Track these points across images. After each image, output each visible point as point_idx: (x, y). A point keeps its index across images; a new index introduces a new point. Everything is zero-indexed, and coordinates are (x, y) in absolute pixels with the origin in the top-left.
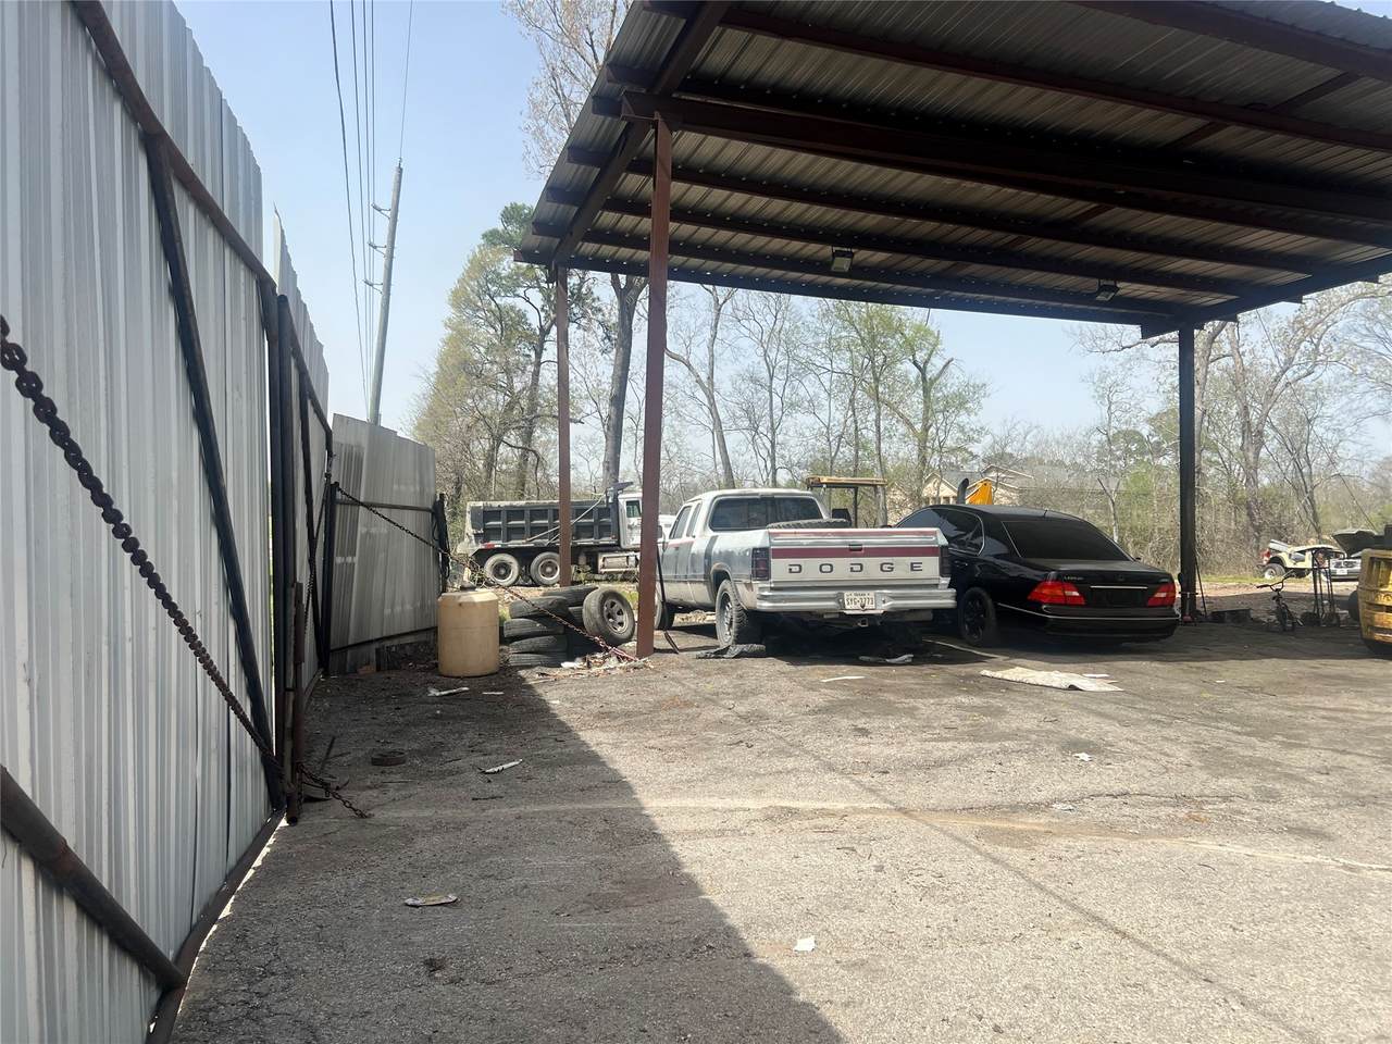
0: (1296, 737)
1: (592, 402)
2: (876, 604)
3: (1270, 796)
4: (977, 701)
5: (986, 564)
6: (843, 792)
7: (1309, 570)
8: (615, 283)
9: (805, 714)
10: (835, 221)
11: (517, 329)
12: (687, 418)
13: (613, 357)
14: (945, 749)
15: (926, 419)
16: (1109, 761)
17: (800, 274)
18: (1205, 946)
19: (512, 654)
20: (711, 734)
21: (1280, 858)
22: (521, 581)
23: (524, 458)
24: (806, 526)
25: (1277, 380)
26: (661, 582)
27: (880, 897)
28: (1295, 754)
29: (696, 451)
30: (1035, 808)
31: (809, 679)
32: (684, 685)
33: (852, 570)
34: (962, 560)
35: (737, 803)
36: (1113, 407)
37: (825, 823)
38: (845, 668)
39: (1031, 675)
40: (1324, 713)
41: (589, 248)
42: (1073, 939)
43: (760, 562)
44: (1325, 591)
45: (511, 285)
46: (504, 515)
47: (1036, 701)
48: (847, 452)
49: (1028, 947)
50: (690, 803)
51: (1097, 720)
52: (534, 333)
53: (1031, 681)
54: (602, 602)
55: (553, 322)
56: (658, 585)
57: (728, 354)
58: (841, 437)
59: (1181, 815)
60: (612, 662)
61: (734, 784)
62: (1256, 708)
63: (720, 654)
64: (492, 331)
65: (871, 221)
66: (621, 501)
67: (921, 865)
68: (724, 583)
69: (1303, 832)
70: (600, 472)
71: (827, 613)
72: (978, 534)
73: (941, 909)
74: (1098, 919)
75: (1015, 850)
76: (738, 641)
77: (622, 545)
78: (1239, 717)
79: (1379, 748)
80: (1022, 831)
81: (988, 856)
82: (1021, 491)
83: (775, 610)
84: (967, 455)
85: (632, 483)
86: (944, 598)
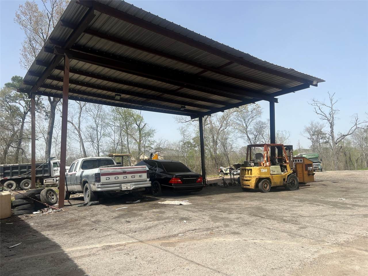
0: (231, 211)
1: (41, 134)
2: (130, 187)
3: (227, 226)
4: (158, 210)
5: (158, 175)
6: (125, 239)
7: (229, 173)
8: (50, 100)
9: (112, 219)
10: (116, 86)
11: (16, 112)
12: (72, 138)
13: (49, 121)
14: (150, 224)
15: (140, 139)
16: (191, 222)
17: (106, 100)
18: (217, 264)
19: (15, 211)
20: (84, 228)
21: (231, 240)
22: (16, 189)
23: (18, 150)
24: (111, 167)
25: (219, 130)
26: (67, 185)
27: (137, 266)
28: (231, 215)
29: (75, 148)
30: (175, 236)
31: (112, 209)
32: (74, 215)
33: (124, 178)
34: (152, 174)
35: (94, 246)
36: (185, 136)
37: (120, 248)
38: (122, 205)
39: (170, 202)
40: (236, 205)
41: (42, 89)
42: (187, 268)
43: (97, 177)
44: (233, 178)
45: (14, 99)
46: (11, 168)
47: (172, 208)
48: (120, 147)
49: (176, 272)
50: (79, 248)
51: (187, 212)
52: (22, 114)
53: (171, 204)
54: (47, 193)
55: (29, 110)
56: (66, 187)
57: (84, 121)
58: (118, 143)
59: (208, 233)
60: (51, 210)
61: (92, 241)
62: (221, 205)
63: (85, 205)
64: (7, 113)
65: (125, 87)
66: (51, 163)
67: (147, 255)
68: (86, 184)
69: (235, 233)
70: (44, 155)
71: (117, 191)
72: (156, 167)
73: (153, 266)
74: (192, 262)
75: (171, 248)
76: (91, 200)
77: (52, 176)
78: (218, 208)
79: (248, 212)
80: (172, 242)
81: (164, 250)
82: (164, 157)
83: (102, 191)
84: (150, 148)
85: (55, 157)
86: (148, 184)
